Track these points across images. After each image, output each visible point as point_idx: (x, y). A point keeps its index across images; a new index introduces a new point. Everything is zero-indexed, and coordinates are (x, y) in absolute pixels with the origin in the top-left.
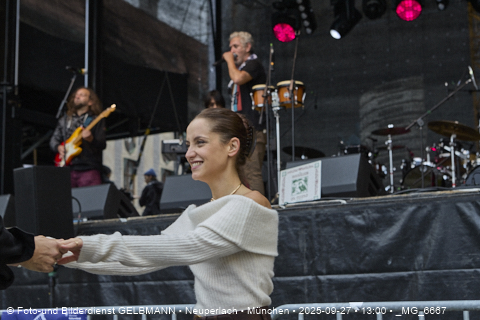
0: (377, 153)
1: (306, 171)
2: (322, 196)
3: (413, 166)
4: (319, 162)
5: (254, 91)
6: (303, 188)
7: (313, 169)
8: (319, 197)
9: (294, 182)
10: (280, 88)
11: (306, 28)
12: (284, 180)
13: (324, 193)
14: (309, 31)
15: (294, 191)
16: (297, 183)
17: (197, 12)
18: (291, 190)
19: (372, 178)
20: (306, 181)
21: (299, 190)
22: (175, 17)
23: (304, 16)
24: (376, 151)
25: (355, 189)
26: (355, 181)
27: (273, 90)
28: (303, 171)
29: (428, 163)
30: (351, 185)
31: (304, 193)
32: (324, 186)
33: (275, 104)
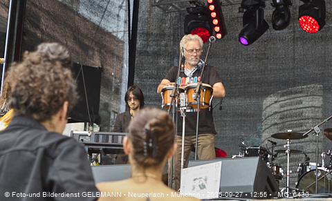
0: (276, 156)
1: (207, 170)
3: (308, 170)
4: (220, 162)
5: (164, 90)
6: (202, 187)
7: (214, 169)
8: (217, 197)
9: (195, 180)
10: (188, 89)
11: (217, 33)
12: (185, 177)
14: (219, 36)
15: (194, 188)
16: (196, 181)
17: (116, 11)
18: (191, 188)
19: (269, 180)
20: (206, 180)
21: (199, 188)
22: (95, 14)
23: (216, 22)
24: (274, 153)
25: (252, 190)
26: (252, 183)
27: (182, 91)
29: (323, 168)
30: (250, 186)
31: (204, 191)
32: (223, 185)
33: (182, 104)
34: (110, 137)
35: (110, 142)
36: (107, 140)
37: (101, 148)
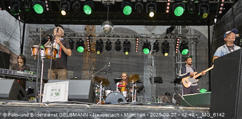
1: (60, 85)
2: (69, 100)
4: (68, 82)
6: (57, 94)
7: (64, 85)
8: (67, 101)
9: (52, 90)
10: (46, 48)
12: (46, 88)
13: (70, 98)
15: (52, 95)
18: (50, 94)
19: (93, 93)
20: (59, 90)
21: (55, 95)
25: (88, 98)
26: (88, 94)
28: (58, 85)
30: (87, 95)
31: (58, 97)
32: (70, 94)
33: (42, 55)
34: (8, 72)
35: (8, 73)
36: (6, 73)
37: (4, 75)
